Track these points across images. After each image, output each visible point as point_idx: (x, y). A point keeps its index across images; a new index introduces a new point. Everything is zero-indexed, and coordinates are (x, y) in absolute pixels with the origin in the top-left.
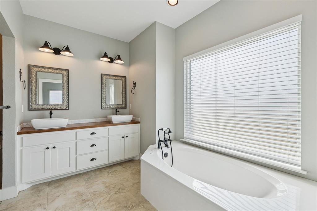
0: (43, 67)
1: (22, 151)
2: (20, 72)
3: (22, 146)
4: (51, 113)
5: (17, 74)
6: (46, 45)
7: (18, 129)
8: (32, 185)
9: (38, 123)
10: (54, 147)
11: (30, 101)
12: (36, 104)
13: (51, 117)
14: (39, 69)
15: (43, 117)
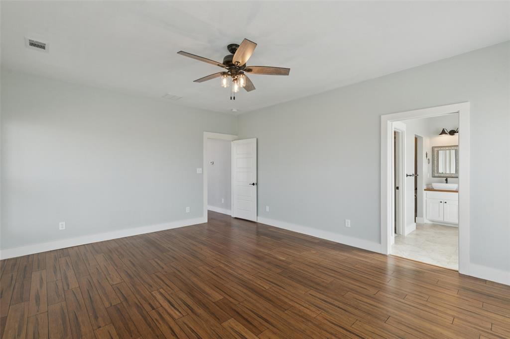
0: (442, 147)
1: (426, 200)
2: (427, 154)
3: (426, 197)
4: (446, 180)
5: (424, 155)
6: (443, 132)
7: (425, 187)
8: (432, 223)
9: (436, 186)
10: (446, 203)
11: (433, 171)
12: (438, 172)
13: (447, 183)
14: (439, 149)
15: (442, 182)
